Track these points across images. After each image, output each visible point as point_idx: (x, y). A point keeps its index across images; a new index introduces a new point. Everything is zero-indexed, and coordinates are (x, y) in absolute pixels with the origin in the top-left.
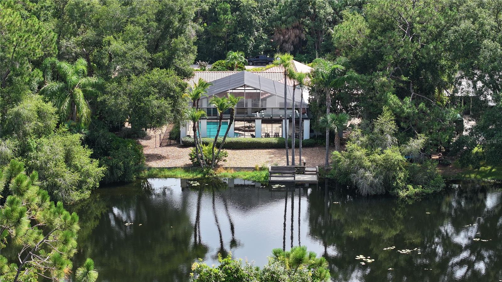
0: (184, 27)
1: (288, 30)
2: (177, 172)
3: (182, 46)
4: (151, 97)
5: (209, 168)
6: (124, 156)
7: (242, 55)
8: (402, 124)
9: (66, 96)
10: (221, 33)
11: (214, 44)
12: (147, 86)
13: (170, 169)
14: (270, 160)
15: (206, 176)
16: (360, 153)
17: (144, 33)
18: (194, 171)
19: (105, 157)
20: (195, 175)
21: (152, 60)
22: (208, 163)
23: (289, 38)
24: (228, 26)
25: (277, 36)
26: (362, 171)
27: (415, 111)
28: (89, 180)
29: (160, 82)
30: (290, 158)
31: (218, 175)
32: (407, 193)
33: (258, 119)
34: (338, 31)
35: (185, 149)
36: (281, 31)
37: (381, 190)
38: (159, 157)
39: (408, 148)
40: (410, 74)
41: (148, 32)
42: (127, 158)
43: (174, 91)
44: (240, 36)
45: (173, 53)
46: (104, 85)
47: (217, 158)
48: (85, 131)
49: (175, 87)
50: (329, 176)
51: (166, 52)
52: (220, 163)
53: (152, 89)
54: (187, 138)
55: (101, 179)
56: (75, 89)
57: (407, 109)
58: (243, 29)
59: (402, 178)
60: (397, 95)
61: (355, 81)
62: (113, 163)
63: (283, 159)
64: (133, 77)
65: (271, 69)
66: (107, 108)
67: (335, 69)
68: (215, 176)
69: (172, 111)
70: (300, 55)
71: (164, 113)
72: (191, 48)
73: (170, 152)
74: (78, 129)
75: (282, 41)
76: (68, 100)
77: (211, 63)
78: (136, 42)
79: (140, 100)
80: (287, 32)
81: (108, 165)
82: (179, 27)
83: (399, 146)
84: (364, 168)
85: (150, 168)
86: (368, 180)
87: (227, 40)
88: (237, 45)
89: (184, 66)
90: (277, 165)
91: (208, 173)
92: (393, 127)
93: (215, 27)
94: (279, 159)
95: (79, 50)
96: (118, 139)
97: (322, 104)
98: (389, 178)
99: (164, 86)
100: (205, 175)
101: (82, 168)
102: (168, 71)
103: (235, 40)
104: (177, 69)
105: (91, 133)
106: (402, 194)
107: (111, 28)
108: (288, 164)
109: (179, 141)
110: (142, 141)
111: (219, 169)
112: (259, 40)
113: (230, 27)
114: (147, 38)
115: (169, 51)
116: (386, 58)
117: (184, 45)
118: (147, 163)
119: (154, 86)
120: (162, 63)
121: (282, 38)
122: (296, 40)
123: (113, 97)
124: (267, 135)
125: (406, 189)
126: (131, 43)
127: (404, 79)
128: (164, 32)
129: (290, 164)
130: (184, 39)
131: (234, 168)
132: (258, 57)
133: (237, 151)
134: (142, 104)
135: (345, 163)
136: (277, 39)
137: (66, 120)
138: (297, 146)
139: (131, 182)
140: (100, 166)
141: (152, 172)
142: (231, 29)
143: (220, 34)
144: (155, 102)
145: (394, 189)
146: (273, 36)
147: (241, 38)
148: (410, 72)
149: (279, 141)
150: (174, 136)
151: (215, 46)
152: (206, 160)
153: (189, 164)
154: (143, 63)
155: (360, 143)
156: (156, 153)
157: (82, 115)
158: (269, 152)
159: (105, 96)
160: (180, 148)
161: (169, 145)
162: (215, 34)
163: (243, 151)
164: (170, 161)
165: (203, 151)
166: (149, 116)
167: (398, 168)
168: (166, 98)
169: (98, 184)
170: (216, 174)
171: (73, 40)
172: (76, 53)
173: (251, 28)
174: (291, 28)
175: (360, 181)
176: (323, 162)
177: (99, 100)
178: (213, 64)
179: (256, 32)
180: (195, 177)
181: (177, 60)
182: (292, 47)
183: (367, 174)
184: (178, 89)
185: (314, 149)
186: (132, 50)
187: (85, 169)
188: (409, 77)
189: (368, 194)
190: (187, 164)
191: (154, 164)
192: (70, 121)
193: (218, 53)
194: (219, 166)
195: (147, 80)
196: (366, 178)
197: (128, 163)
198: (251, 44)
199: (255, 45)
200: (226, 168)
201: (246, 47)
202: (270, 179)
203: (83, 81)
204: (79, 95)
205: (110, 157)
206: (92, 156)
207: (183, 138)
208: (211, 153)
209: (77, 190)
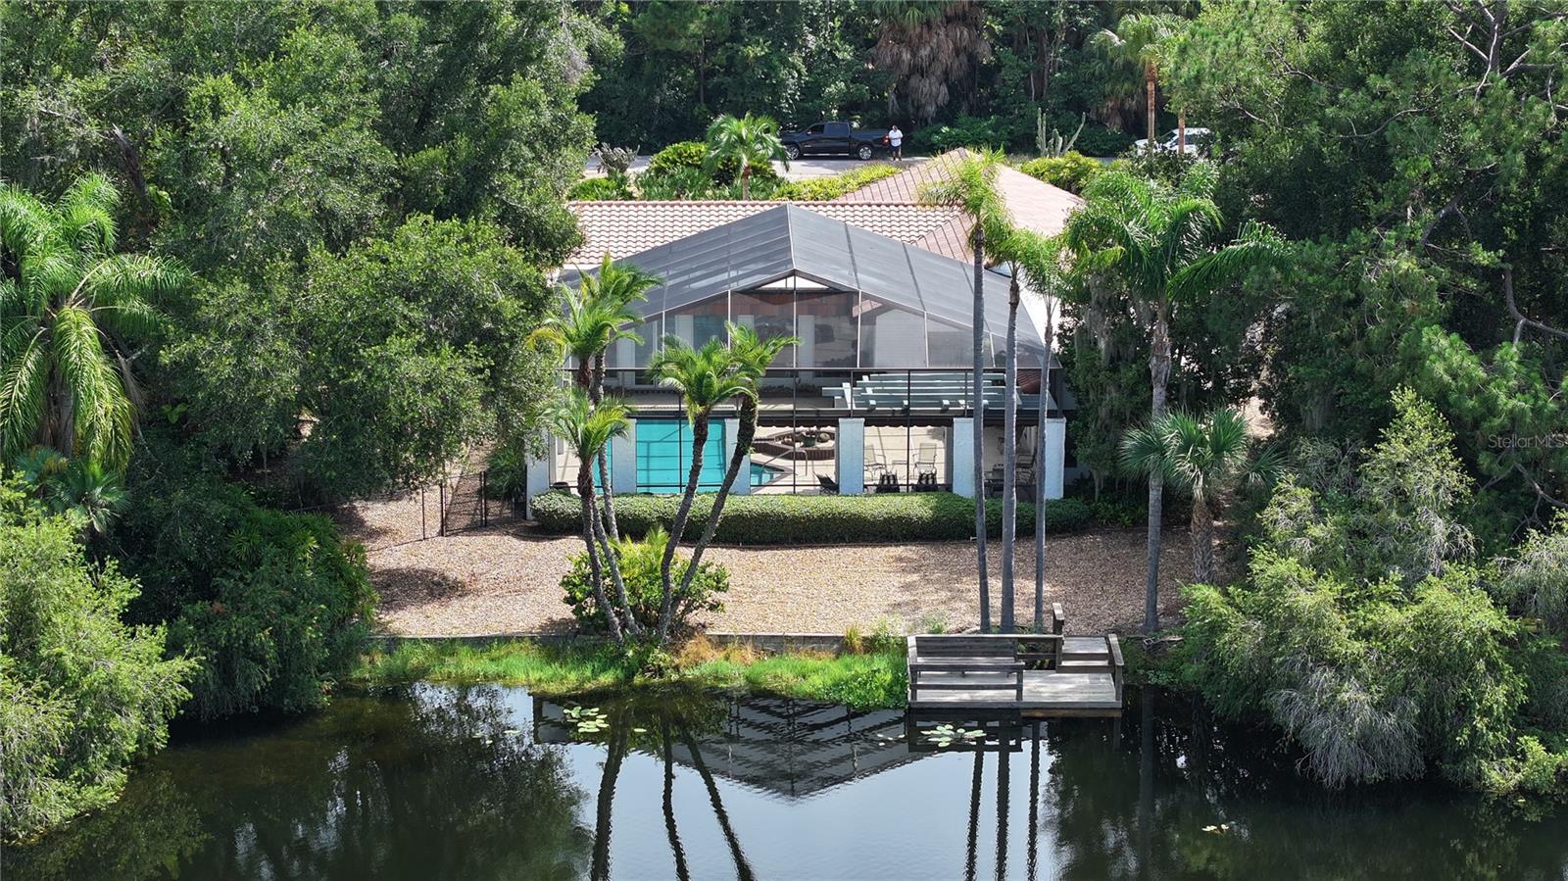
0: (541, 33)
1: (930, 27)
2: (511, 659)
3: (528, 118)
4: (394, 344)
5: (647, 643)
6: (280, 602)
7: (767, 131)
8: (1484, 460)
9: (25, 342)
10: (683, 41)
11: (655, 82)
12: (380, 292)
13: (480, 644)
14: (907, 597)
15: (638, 680)
16: (1313, 597)
17: (366, 61)
18: (584, 655)
19: (198, 607)
20: (588, 673)
21: (403, 178)
22: (643, 619)
23: (933, 58)
24: (709, 13)
25: (888, 50)
26: (1323, 677)
27: (1545, 406)
28: (116, 723)
29: (432, 278)
30: (996, 585)
31: (690, 674)
32: (1518, 777)
33: (848, 415)
34: (1191, 52)
35: (547, 544)
36: (903, 31)
37: (1406, 760)
38: (437, 588)
39: (1520, 571)
40: (1505, 237)
41: (385, 57)
42: (291, 609)
43: (496, 316)
44: (754, 51)
45: (494, 149)
46: (190, 293)
47: (685, 595)
48: (107, 497)
49: (501, 298)
50: (1163, 679)
51: (462, 141)
52: (694, 618)
53: (400, 308)
54: (556, 496)
55: (178, 709)
56: (66, 308)
57: (1511, 395)
58: (763, 25)
59: (1498, 710)
60: (1462, 337)
61: (1274, 269)
62: (229, 634)
63: (959, 595)
64: (318, 254)
65: (882, 183)
66: (200, 395)
67: (1184, 216)
68: (675, 677)
69: (486, 400)
70: (971, 119)
71: (450, 412)
72: (566, 125)
73: (483, 559)
74: (76, 488)
75: (905, 69)
76: (31, 360)
77: (647, 150)
78: (332, 100)
79: (346, 358)
80: (925, 35)
81: (212, 644)
82: (518, 34)
83: (1481, 561)
84: (1332, 663)
85: (394, 642)
86: (1353, 723)
87: (705, 66)
88: (742, 84)
89: (538, 206)
90: (939, 631)
91: (642, 664)
92: (1452, 478)
93: (659, 18)
94: (944, 595)
95: (95, 134)
96: (258, 521)
97: (1119, 358)
98: (1442, 710)
99: (452, 293)
100: (630, 675)
101: (86, 670)
102: (471, 225)
103: (734, 66)
104: (508, 215)
105: (137, 505)
106: (1499, 776)
107: (228, 38)
108: (986, 626)
109: (520, 506)
110: (369, 504)
111: (691, 646)
112: (821, 65)
113: (716, 16)
114: (381, 82)
115: (475, 137)
116: (1406, 168)
117: (538, 114)
118: (385, 618)
119: (410, 296)
120: (446, 192)
121: (906, 56)
122: (957, 63)
123: (228, 344)
124: (888, 486)
125: (1513, 754)
126: (309, 106)
127: (1483, 257)
128: (452, 57)
129: (995, 619)
130: (536, 88)
131: (755, 638)
132: (820, 129)
133: (766, 556)
134: (358, 377)
135: (1244, 637)
136: (888, 60)
137: (21, 444)
138: (1026, 531)
139: (313, 712)
140: (171, 650)
141: (405, 662)
142: (718, 24)
143: (682, 44)
144: (413, 367)
145: (1461, 755)
146: (872, 50)
147: (756, 58)
148: (1508, 230)
149: (935, 509)
150: (503, 482)
151: (659, 86)
152: (634, 609)
153: (565, 622)
154: (365, 190)
155: (1309, 549)
156: (423, 565)
157: (91, 425)
158: (900, 559)
159: (200, 343)
160: (525, 538)
161: (480, 526)
162: (661, 45)
163: (790, 552)
164: (484, 603)
165: (622, 568)
166: (385, 426)
167: (1481, 665)
168: (459, 345)
169: (161, 733)
170: (677, 668)
171: (70, 89)
172: (82, 142)
173: (791, 22)
174: (939, 19)
175: (1316, 723)
176: (1132, 608)
177: (165, 358)
178: (655, 157)
179: (810, 37)
180: (588, 686)
181: (509, 177)
182: (944, 89)
183: (1350, 693)
184: (510, 306)
185: (1088, 540)
186: (313, 136)
187: (98, 675)
188: (1501, 252)
189: (1349, 781)
190: (553, 623)
191: (412, 622)
192: (41, 451)
193: (673, 112)
194: (690, 632)
195: (376, 269)
196: (1343, 712)
197: (297, 633)
198: (792, 79)
199: (806, 83)
200: (722, 641)
201: (777, 89)
202: (914, 696)
203: (104, 271)
204: (80, 336)
205: (217, 605)
206: (133, 616)
207: (539, 500)
208: (657, 578)
209: (61, 774)
